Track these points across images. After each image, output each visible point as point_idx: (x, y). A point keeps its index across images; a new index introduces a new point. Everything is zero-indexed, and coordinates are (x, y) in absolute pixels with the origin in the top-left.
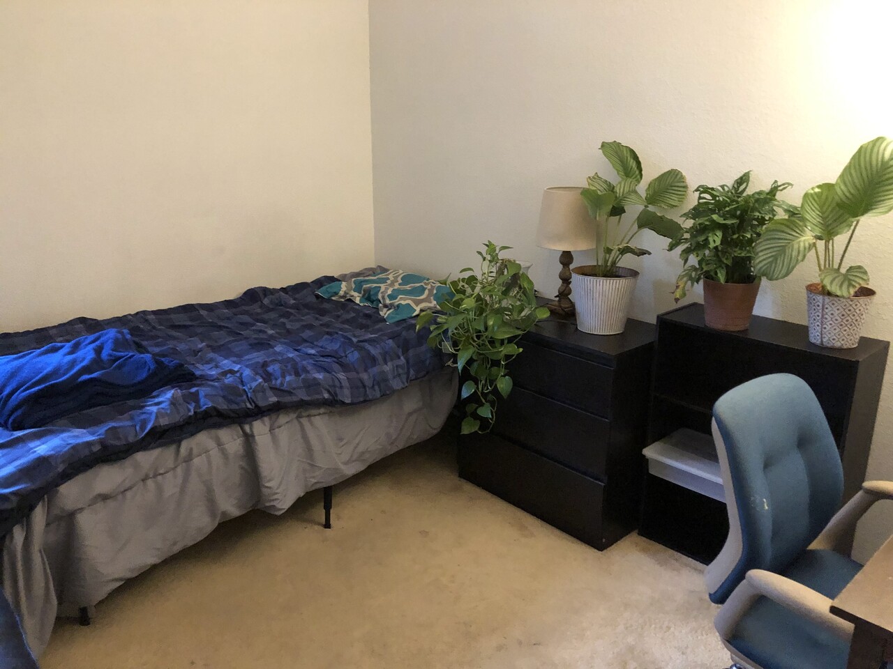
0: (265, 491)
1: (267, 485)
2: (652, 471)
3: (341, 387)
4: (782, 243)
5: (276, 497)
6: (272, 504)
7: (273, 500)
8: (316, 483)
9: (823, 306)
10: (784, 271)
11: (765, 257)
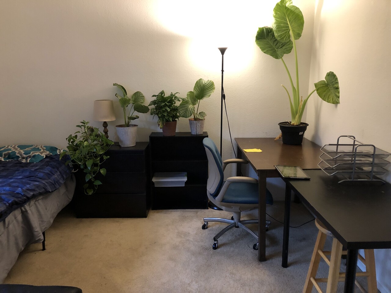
0: (35, 233)
1: (36, 230)
2: (156, 186)
3: (46, 186)
4: (186, 108)
5: (39, 235)
6: (39, 238)
7: (39, 236)
8: (45, 228)
9: (196, 123)
10: (190, 115)
11: (182, 112)
